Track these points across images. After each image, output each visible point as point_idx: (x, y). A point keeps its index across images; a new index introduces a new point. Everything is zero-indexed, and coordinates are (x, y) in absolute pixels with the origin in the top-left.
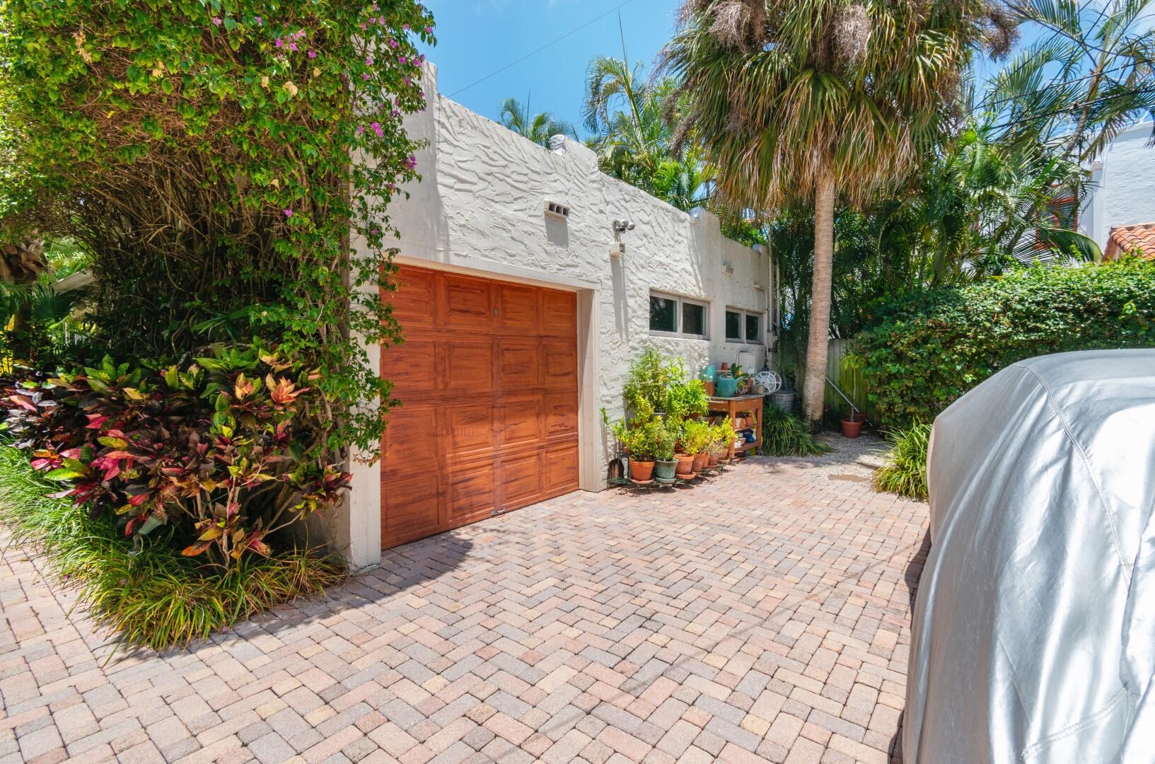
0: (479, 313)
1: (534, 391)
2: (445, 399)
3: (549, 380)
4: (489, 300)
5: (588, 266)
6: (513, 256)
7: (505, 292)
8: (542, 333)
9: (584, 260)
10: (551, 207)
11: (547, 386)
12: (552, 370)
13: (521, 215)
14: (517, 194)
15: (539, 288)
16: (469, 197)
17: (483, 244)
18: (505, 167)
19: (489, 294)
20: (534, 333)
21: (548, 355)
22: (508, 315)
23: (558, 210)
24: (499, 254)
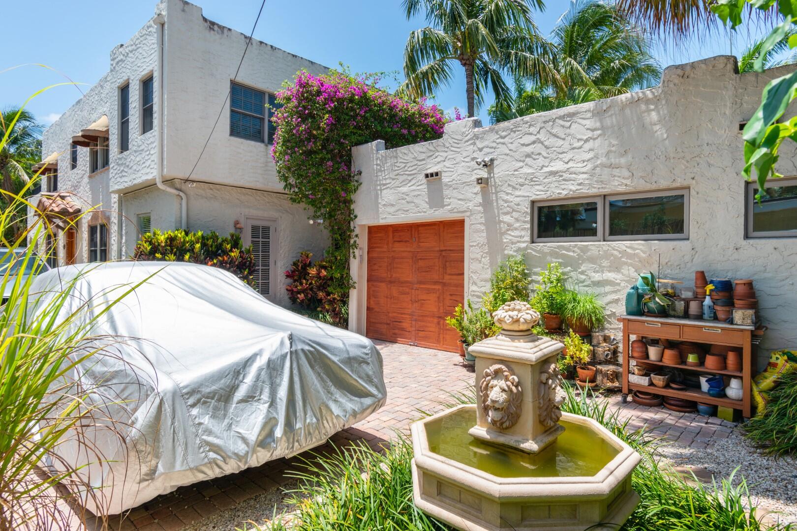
0: (406, 241)
1: (436, 283)
2: (391, 282)
3: (447, 277)
4: (412, 234)
5: (459, 202)
6: (408, 211)
7: (420, 228)
8: (442, 248)
9: (455, 198)
10: (427, 176)
11: (444, 281)
12: (449, 271)
13: (413, 188)
14: (410, 178)
15: (441, 222)
16: (388, 190)
17: (392, 210)
18: (405, 166)
19: (412, 231)
20: (438, 249)
21: (446, 262)
22: (422, 240)
23: (432, 175)
24: (400, 212)
